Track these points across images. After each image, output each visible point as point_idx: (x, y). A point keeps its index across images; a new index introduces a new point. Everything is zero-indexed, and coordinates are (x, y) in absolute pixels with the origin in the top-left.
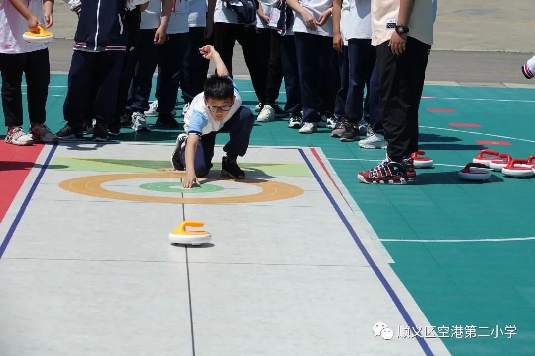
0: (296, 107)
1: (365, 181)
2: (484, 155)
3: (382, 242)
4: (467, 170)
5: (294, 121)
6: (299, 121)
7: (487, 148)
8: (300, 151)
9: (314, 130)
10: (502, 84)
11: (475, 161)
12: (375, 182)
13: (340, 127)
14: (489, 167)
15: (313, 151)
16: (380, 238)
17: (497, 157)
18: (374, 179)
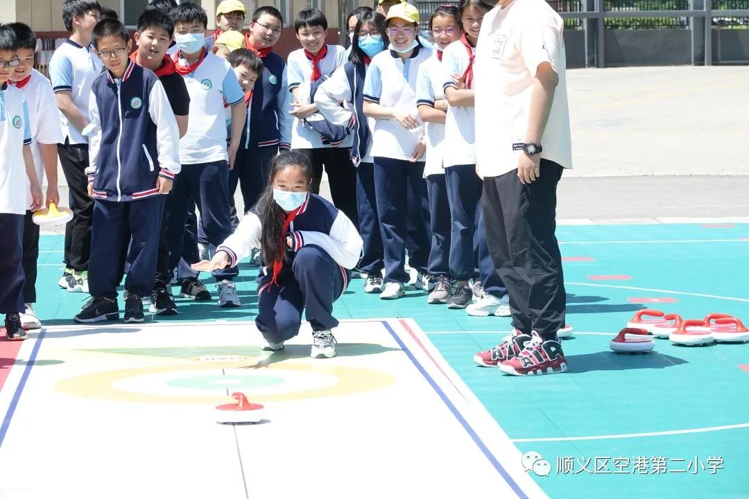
0: (375, 264)
1: (516, 373)
2: (643, 317)
3: (515, 443)
4: (621, 338)
5: (372, 284)
6: (379, 283)
7: (646, 308)
8: (385, 323)
9: (402, 295)
10: (654, 219)
11: (631, 325)
12: (531, 373)
13: (439, 289)
14: (650, 334)
15: (403, 323)
16: (511, 438)
17: (662, 319)
18: (529, 369)
